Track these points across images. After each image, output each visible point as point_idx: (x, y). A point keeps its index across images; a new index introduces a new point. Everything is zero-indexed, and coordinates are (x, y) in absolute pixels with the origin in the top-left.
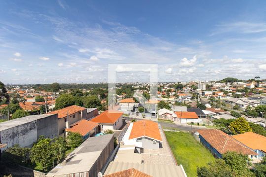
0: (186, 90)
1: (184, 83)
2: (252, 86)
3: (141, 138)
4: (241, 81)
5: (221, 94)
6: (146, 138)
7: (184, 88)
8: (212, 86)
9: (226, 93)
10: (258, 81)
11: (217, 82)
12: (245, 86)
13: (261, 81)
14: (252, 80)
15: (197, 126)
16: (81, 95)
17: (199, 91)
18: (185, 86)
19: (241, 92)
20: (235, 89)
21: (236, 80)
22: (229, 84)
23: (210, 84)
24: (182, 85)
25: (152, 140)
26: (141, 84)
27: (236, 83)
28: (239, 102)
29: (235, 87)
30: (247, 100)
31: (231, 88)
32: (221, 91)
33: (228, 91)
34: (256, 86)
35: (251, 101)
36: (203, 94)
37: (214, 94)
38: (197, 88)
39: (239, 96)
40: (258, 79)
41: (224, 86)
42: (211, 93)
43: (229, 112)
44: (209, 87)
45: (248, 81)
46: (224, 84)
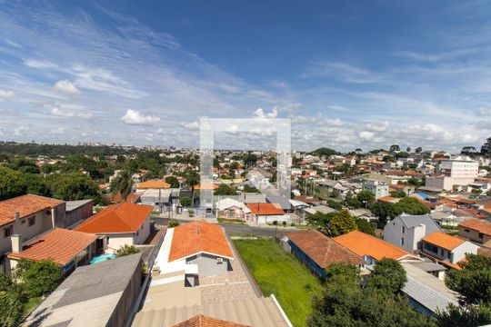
0: (262, 166)
1: (258, 154)
2: (353, 162)
3: (195, 257)
4: (339, 154)
5: (314, 173)
6: (203, 255)
7: (258, 162)
8: (301, 159)
9: (320, 172)
10: (359, 156)
11: (308, 154)
12: (344, 162)
13: (363, 156)
14: (352, 154)
15: (282, 228)
16: (34, 169)
18: (261, 158)
19: (338, 171)
20: (332, 166)
21: (333, 153)
22: (324, 158)
23: (298, 156)
24: (254, 156)
25: (216, 258)
26: (179, 152)
27: (332, 157)
28: (338, 186)
29: (332, 163)
30: (347, 184)
31: (326, 165)
32: (314, 168)
33: (323, 169)
34: (357, 162)
35: (353, 185)
37: (304, 173)
39: (337, 178)
40: (360, 152)
41: (317, 162)
42: (300, 172)
43: (325, 202)
44: (297, 163)
45: (347, 155)
46: (317, 158)
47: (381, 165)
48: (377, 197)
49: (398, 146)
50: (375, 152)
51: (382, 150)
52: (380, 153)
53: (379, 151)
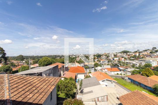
0: (103, 58)
2: (137, 55)
4: (131, 52)
5: (123, 59)
6: (107, 80)
7: (101, 57)
8: (116, 55)
9: (125, 59)
10: (139, 52)
11: (119, 53)
12: (134, 54)
13: (141, 52)
14: (136, 52)
17: (110, 58)
18: (102, 55)
19: (132, 58)
21: (128, 52)
22: (125, 54)
24: (100, 55)
27: (128, 53)
28: (134, 63)
29: (129, 55)
30: (138, 62)
32: (123, 57)
33: (126, 57)
35: (140, 62)
36: (114, 59)
37: (119, 59)
38: (109, 56)
39: (133, 60)
40: (139, 51)
41: (123, 55)
42: (117, 59)
45: (134, 52)
46: (123, 54)
47: (150, 55)
48: (153, 66)
49: (155, 48)
50: (146, 51)
51: (148, 50)
52: (148, 51)
53: (147, 50)
